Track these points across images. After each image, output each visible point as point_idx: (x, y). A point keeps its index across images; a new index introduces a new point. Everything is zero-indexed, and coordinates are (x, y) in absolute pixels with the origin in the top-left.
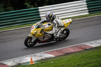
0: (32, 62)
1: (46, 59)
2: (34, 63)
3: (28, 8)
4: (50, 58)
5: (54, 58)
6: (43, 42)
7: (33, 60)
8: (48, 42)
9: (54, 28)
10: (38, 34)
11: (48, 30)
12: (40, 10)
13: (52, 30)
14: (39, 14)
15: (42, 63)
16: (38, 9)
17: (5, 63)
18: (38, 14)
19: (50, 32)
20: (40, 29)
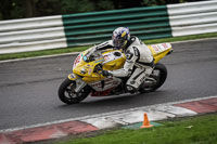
0: (147, 122)
1: (179, 118)
2: (151, 126)
3: (145, 6)
4: (186, 117)
5: (194, 116)
6: (102, 94)
7: (150, 119)
8: (113, 94)
9: (126, 64)
10: (89, 74)
11: (113, 68)
12: (170, 12)
13: (121, 66)
14: (168, 21)
15: (169, 126)
16: (166, 9)
17: (89, 121)
18: (165, 19)
19: (116, 73)
20: (93, 64)
